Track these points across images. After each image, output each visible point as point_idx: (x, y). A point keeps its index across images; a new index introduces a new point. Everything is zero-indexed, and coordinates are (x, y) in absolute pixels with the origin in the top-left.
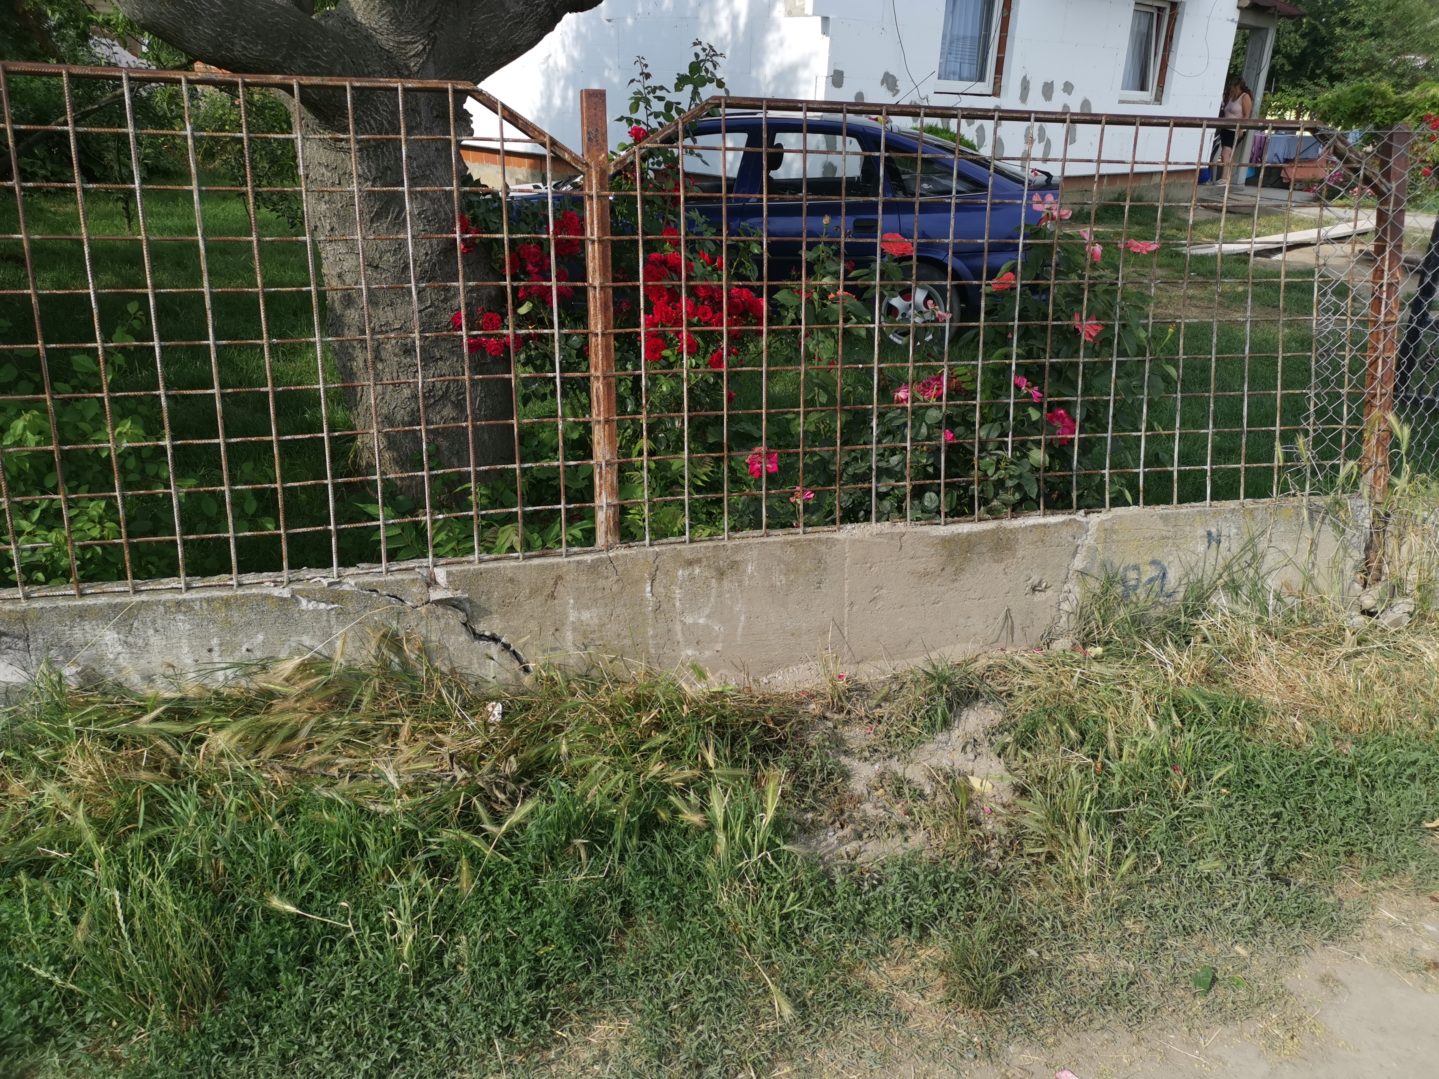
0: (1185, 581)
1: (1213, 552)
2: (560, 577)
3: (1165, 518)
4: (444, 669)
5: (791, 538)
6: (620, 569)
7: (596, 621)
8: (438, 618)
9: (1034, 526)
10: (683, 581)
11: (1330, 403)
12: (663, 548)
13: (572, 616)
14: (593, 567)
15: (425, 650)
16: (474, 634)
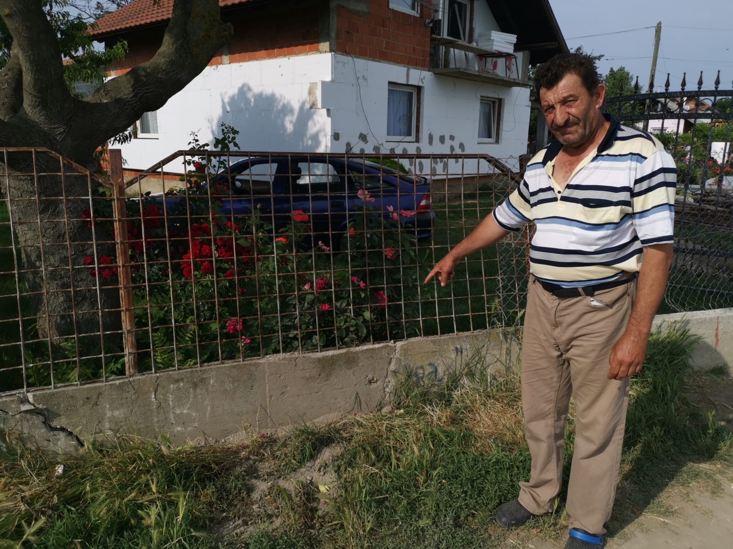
0: (447, 373)
1: (459, 358)
2: (100, 394)
3: (434, 342)
4: (33, 448)
5: (235, 364)
6: (136, 387)
7: (123, 416)
8: (28, 420)
9: (367, 350)
10: (174, 391)
11: (509, 281)
12: (162, 374)
13: (109, 414)
14: (120, 386)
15: (20, 438)
16: (50, 427)
